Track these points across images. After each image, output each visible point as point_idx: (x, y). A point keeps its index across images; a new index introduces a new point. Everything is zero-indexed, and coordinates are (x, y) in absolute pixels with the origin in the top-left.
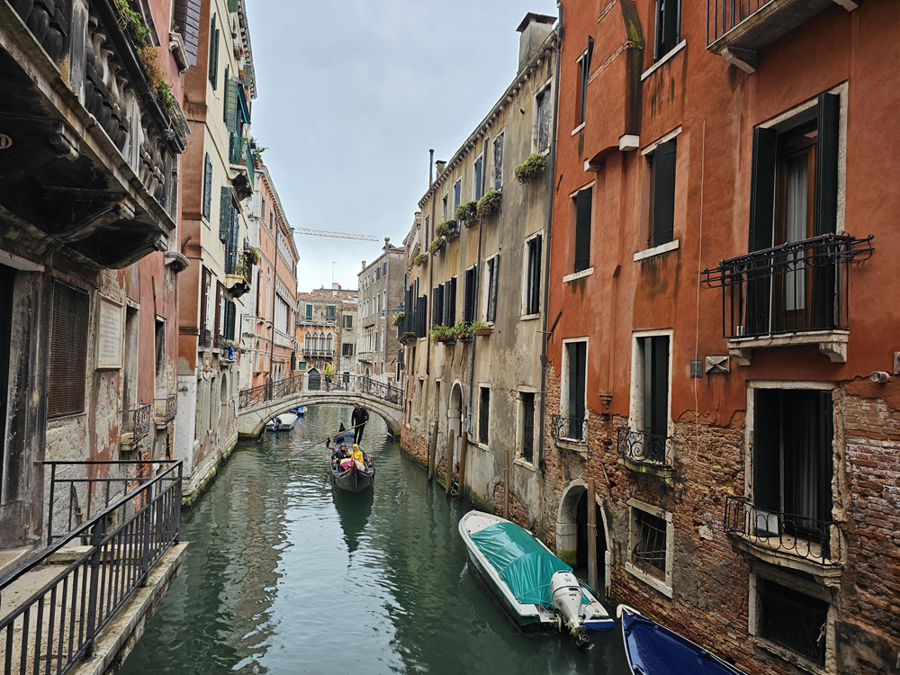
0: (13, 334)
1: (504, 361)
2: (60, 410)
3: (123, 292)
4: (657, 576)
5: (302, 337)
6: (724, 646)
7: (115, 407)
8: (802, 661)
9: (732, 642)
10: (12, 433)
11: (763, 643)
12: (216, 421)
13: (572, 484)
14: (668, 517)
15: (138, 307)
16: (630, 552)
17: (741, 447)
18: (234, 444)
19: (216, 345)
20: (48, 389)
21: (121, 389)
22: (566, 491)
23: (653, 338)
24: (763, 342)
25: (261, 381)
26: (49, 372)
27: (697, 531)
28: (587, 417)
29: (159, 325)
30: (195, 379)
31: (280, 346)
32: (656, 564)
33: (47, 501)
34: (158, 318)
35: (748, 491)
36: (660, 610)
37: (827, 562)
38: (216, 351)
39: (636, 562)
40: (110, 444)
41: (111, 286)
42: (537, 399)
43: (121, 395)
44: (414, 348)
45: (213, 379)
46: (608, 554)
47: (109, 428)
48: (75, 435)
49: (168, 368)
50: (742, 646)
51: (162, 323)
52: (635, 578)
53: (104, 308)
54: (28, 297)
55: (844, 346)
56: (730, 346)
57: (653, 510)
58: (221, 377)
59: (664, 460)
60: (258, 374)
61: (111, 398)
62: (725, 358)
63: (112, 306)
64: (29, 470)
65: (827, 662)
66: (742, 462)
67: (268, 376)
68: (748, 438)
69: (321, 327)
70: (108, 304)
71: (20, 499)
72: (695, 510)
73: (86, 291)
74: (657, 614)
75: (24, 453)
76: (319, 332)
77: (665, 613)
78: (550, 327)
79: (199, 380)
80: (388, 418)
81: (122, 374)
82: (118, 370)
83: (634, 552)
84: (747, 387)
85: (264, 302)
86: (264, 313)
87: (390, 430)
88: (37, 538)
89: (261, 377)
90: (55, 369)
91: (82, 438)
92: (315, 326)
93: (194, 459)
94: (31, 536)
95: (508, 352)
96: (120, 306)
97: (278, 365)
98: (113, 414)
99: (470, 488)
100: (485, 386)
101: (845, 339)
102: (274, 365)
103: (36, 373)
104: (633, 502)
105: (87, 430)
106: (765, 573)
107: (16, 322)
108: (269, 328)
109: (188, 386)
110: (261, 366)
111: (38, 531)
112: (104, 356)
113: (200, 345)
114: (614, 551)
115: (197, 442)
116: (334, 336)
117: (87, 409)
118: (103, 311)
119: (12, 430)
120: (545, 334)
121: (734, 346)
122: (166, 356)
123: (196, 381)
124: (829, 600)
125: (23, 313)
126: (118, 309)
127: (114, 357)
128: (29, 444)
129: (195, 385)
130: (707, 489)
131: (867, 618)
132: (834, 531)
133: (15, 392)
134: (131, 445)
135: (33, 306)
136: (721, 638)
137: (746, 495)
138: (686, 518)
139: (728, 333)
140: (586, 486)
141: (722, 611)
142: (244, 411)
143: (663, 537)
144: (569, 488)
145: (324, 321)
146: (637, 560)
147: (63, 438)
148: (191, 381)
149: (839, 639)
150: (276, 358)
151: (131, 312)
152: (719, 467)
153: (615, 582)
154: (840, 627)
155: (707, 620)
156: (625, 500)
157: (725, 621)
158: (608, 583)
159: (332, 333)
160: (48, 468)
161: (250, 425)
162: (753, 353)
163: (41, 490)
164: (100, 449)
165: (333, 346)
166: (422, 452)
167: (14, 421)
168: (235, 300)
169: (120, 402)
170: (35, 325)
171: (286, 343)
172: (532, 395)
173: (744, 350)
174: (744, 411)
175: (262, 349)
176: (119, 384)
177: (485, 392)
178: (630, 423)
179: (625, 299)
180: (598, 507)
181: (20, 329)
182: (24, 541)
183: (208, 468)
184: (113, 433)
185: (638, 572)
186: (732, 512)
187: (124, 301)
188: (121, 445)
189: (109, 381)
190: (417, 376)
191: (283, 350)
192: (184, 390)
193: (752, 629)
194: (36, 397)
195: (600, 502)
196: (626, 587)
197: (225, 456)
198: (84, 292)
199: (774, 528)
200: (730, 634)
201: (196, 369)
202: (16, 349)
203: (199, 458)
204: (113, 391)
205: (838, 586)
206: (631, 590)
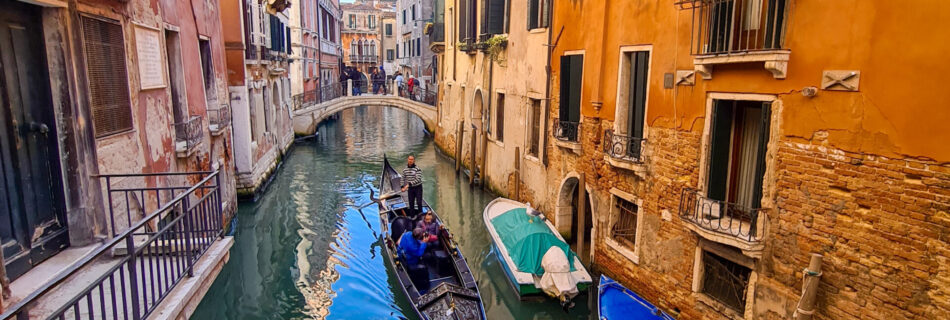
0: (50, 66)
1: (517, 70)
2: (108, 130)
3: (158, 18)
4: (628, 247)
5: (348, 44)
6: (674, 300)
7: (166, 121)
8: (728, 311)
9: (678, 297)
10: (66, 151)
11: (702, 297)
12: (272, 123)
13: (568, 176)
14: (640, 203)
15: (178, 29)
16: (609, 229)
17: (698, 147)
18: (292, 141)
19: (263, 58)
20: (92, 114)
21: (170, 104)
22: (563, 181)
23: (637, 53)
24: (722, 60)
25: (311, 86)
26: (90, 99)
27: (661, 214)
28: (581, 121)
29: (204, 44)
30: (246, 88)
31: (326, 54)
32: (628, 238)
33: (107, 207)
34: (201, 37)
35: (701, 183)
36: (629, 273)
37: (752, 239)
38: (263, 62)
39: (614, 237)
40: (165, 152)
41: (145, 14)
42: (543, 104)
43: (171, 109)
44: (443, 56)
45: (264, 88)
46: (593, 231)
47: (163, 141)
48: (130, 150)
49: (220, 81)
50: (687, 300)
51: (207, 42)
52: (611, 249)
53: (139, 36)
54: (58, 32)
55: (786, 64)
56: (695, 62)
57: (629, 197)
58: (272, 85)
59: (639, 158)
60: (308, 80)
61: (161, 114)
62: (692, 72)
63: (148, 32)
64: (87, 184)
65: (746, 312)
66: (698, 161)
67: (318, 81)
68: (705, 141)
69: (364, 35)
70: (144, 31)
71: (82, 206)
72: (660, 197)
73: (118, 21)
74: (627, 276)
75: (80, 169)
76: (363, 39)
77: (632, 275)
78: (554, 40)
79: (250, 90)
80: (424, 117)
81: (169, 93)
82: (163, 89)
83: (613, 229)
84: (707, 97)
85: (308, 14)
86: (309, 26)
87: (427, 127)
88: (104, 237)
89: (311, 82)
90: (97, 95)
91: (136, 150)
92: (359, 35)
93: (253, 156)
94: (98, 235)
95: (520, 62)
96: (158, 31)
97: (327, 71)
98: (164, 127)
99: (489, 178)
100: (501, 91)
101: (787, 58)
102: (323, 71)
103: (79, 101)
104: (614, 191)
105: (140, 144)
106: (707, 248)
107: (51, 56)
108: (315, 37)
109: (240, 95)
110: (311, 73)
111: (104, 231)
112: (147, 78)
113: (247, 58)
114: (598, 228)
115: (255, 142)
116: (377, 43)
117: (136, 126)
118: (139, 38)
119: (66, 149)
120: (550, 48)
121: (698, 62)
122: (215, 71)
123: (247, 90)
124: (752, 267)
125: (56, 47)
126: (155, 34)
127: (158, 78)
128: (83, 161)
129: (247, 95)
130: (670, 181)
131: (778, 280)
132: (761, 217)
133: (61, 118)
134: (186, 152)
135: (64, 39)
136: (671, 294)
137: (699, 187)
138: (653, 204)
139: (695, 51)
140: (578, 177)
141: (673, 275)
142: (298, 112)
143: (634, 218)
144: (566, 178)
145: (367, 29)
146: (615, 236)
147: (116, 155)
148: (242, 91)
149: (756, 295)
150: (324, 65)
151: (170, 35)
152: (680, 163)
153: (599, 252)
154: (758, 287)
155: (662, 281)
156: (608, 189)
157: (675, 281)
158: (592, 253)
159: (375, 40)
160: (103, 181)
161: (305, 124)
162: (715, 69)
163: (101, 199)
164: (156, 158)
165: (377, 52)
166: (451, 146)
167: (66, 141)
168: (279, 15)
169: (171, 117)
170: (69, 57)
171: (333, 51)
172: (539, 101)
173: (706, 66)
174: (704, 118)
175: (310, 59)
176: (167, 100)
177: (502, 96)
178: (616, 126)
179: (616, 17)
180: (587, 194)
181: (56, 62)
182: (92, 240)
183: (268, 162)
184: (167, 144)
185: (614, 244)
186: (686, 199)
187: (160, 25)
188: (176, 153)
189: (156, 99)
190: (445, 82)
191: (329, 57)
192: (238, 98)
193: (695, 287)
194: (82, 121)
195: (589, 191)
196: (605, 255)
197: (284, 151)
198: (115, 23)
199: (716, 212)
200: (678, 291)
201: (246, 81)
202: (56, 79)
203: (258, 155)
204: (161, 108)
205: (759, 257)
206: (609, 258)
